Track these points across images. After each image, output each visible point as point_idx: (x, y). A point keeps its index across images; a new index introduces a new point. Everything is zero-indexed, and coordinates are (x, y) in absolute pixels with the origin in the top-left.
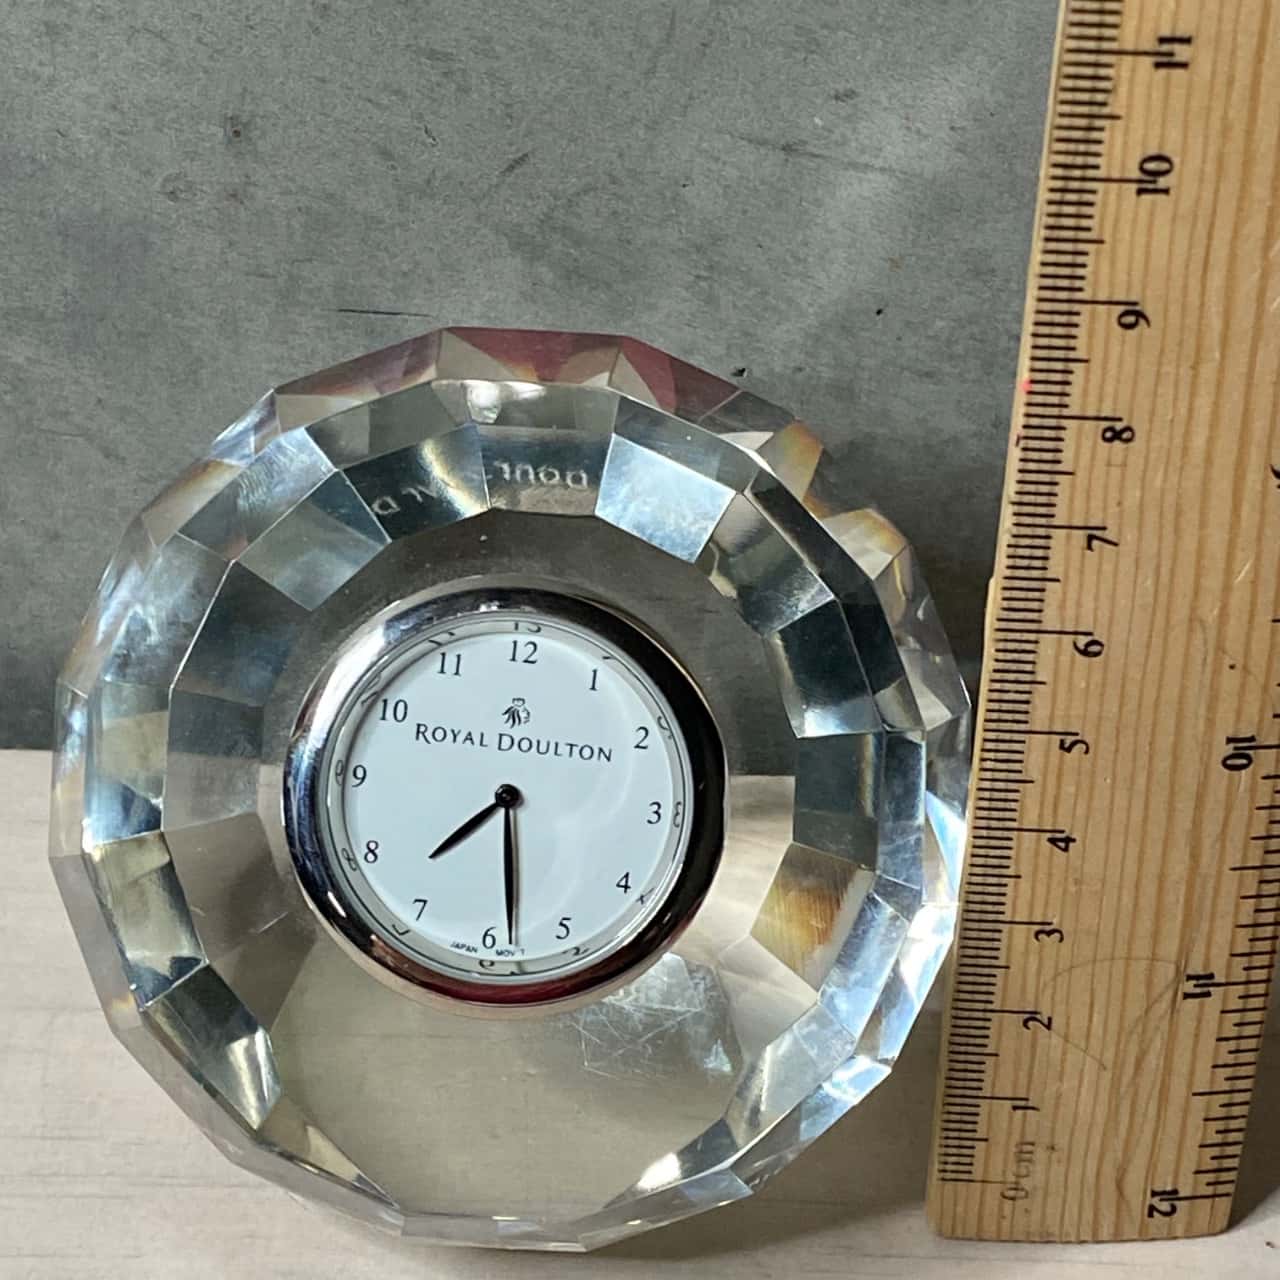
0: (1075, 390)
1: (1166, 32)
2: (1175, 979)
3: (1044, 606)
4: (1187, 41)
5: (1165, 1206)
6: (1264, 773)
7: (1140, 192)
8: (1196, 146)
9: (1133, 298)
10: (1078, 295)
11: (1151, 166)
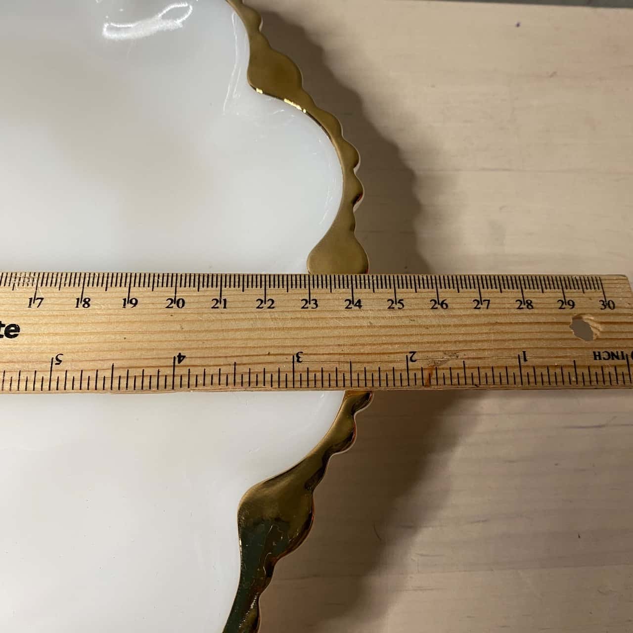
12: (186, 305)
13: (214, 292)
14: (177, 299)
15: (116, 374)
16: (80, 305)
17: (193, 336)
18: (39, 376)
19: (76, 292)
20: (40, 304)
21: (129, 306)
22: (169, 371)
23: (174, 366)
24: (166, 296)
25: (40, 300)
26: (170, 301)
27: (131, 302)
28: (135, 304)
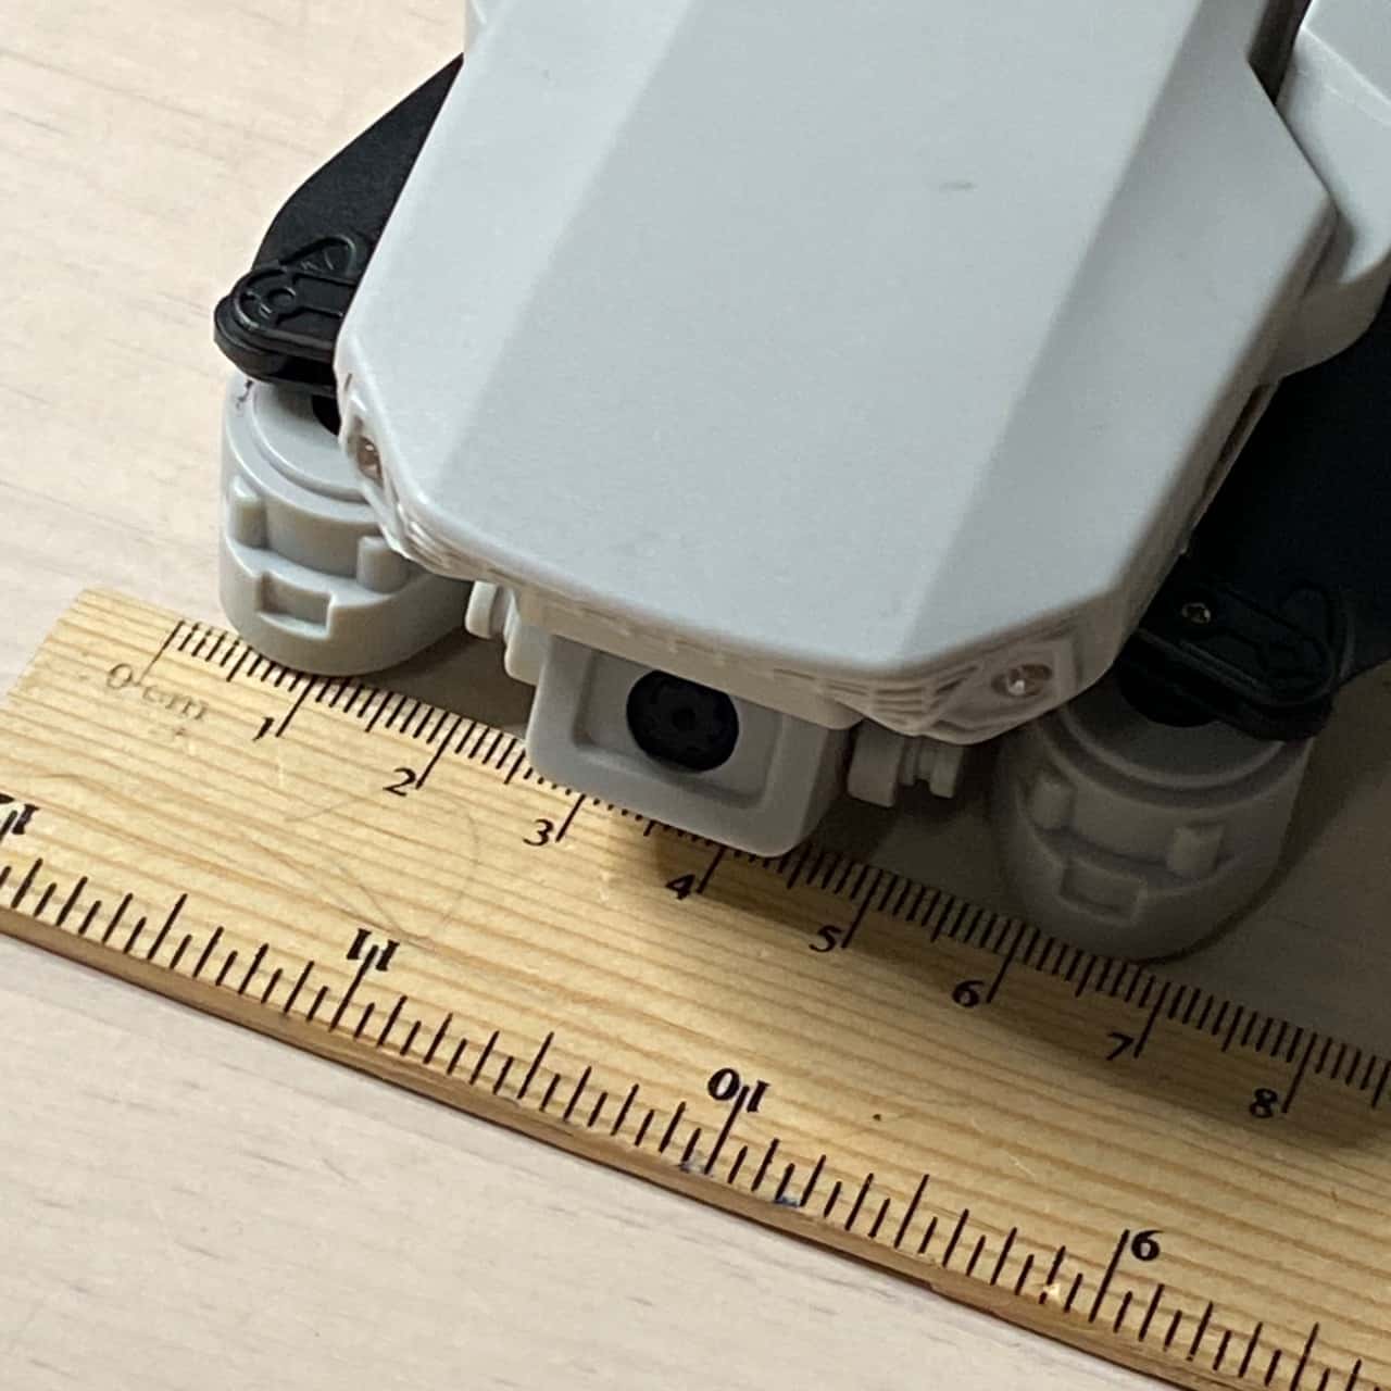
0: (1337, 1084)
2: (400, 929)
3: (1045, 973)
6: (691, 1108)
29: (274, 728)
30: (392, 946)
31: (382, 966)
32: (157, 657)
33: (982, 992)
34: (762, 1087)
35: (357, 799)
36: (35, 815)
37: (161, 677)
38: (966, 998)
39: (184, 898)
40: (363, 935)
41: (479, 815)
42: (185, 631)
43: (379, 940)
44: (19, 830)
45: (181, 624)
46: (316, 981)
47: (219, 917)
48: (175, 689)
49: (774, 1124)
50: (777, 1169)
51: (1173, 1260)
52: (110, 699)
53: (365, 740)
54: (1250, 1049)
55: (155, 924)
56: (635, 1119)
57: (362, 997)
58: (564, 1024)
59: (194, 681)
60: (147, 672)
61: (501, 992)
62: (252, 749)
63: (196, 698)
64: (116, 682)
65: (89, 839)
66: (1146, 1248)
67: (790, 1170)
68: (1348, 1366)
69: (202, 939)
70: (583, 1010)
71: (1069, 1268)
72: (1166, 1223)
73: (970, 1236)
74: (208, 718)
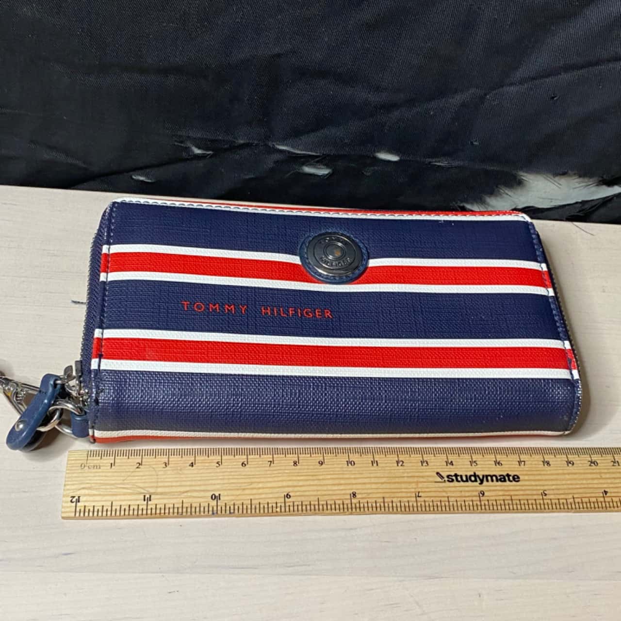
0: (304, 455)
1: (378, 462)
2: (150, 492)
3: (254, 455)
4: (377, 465)
5: (74, 500)
6: (210, 503)
7: (347, 461)
8: (357, 469)
9: (325, 463)
10: (324, 454)
11: (352, 463)
12: (599, 465)
13: (610, 457)
14: (593, 461)
15: (576, 500)
16: (545, 465)
17: (609, 481)
18: (538, 502)
19: (539, 458)
20: (524, 465)
21: (570, 465)
22: (602, 499)
23: (604, 497)
24: (586, 460)
25: (523, 463)
26: (590, 463)
27: (570, 463)
28: (573, 464)
29: (113, 465)
30: (150, 496)
31: (150, 500)
32: (87, 460)
33: (246, 463)
34: (220, 495)
35: (133, 472)
36: (81, 498)
37: (90, 463)
38: (244, 465)
39: (112, 503)
40: (145, 496)
41: (154, 466)
42: (89, 453)
43: (147, 496)
44: (79, 502)
45: (88, 452)
46: (140, 507)
47: (120, 503)
48: (92, 465)
49: (224, 501)
50: (228, 508)
51: (293, 496)
52: (83, 471)
53: (130, 460)
54: (289, 455)
55: (109, 509)
56: (202, 509)
57: (149, 507)
58: (184, 498)
59: (95, 462)
60: (87, 463)
61: (171, 497)
62: (111, 470)
63: (98, 465)
64: (83, 467)
65: (91, 498)
66: (288, 496)
67: (230, 507)
68: (325, 503)
69: (118, 508)
70: (186, 494)
71: (279, 505)
72: (289, 491)
73: (262, 506)
74: (101, 468)
